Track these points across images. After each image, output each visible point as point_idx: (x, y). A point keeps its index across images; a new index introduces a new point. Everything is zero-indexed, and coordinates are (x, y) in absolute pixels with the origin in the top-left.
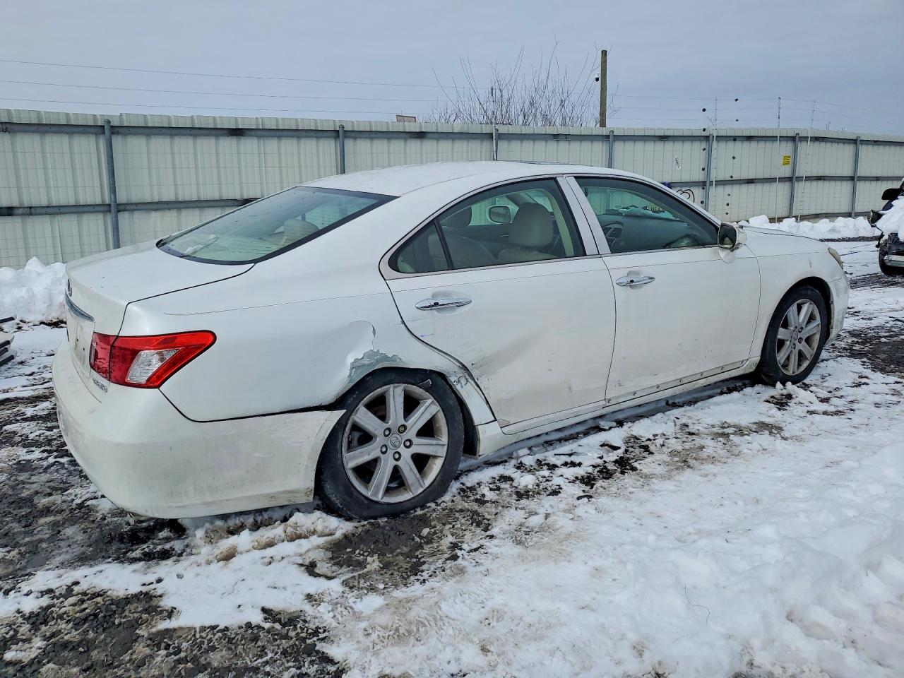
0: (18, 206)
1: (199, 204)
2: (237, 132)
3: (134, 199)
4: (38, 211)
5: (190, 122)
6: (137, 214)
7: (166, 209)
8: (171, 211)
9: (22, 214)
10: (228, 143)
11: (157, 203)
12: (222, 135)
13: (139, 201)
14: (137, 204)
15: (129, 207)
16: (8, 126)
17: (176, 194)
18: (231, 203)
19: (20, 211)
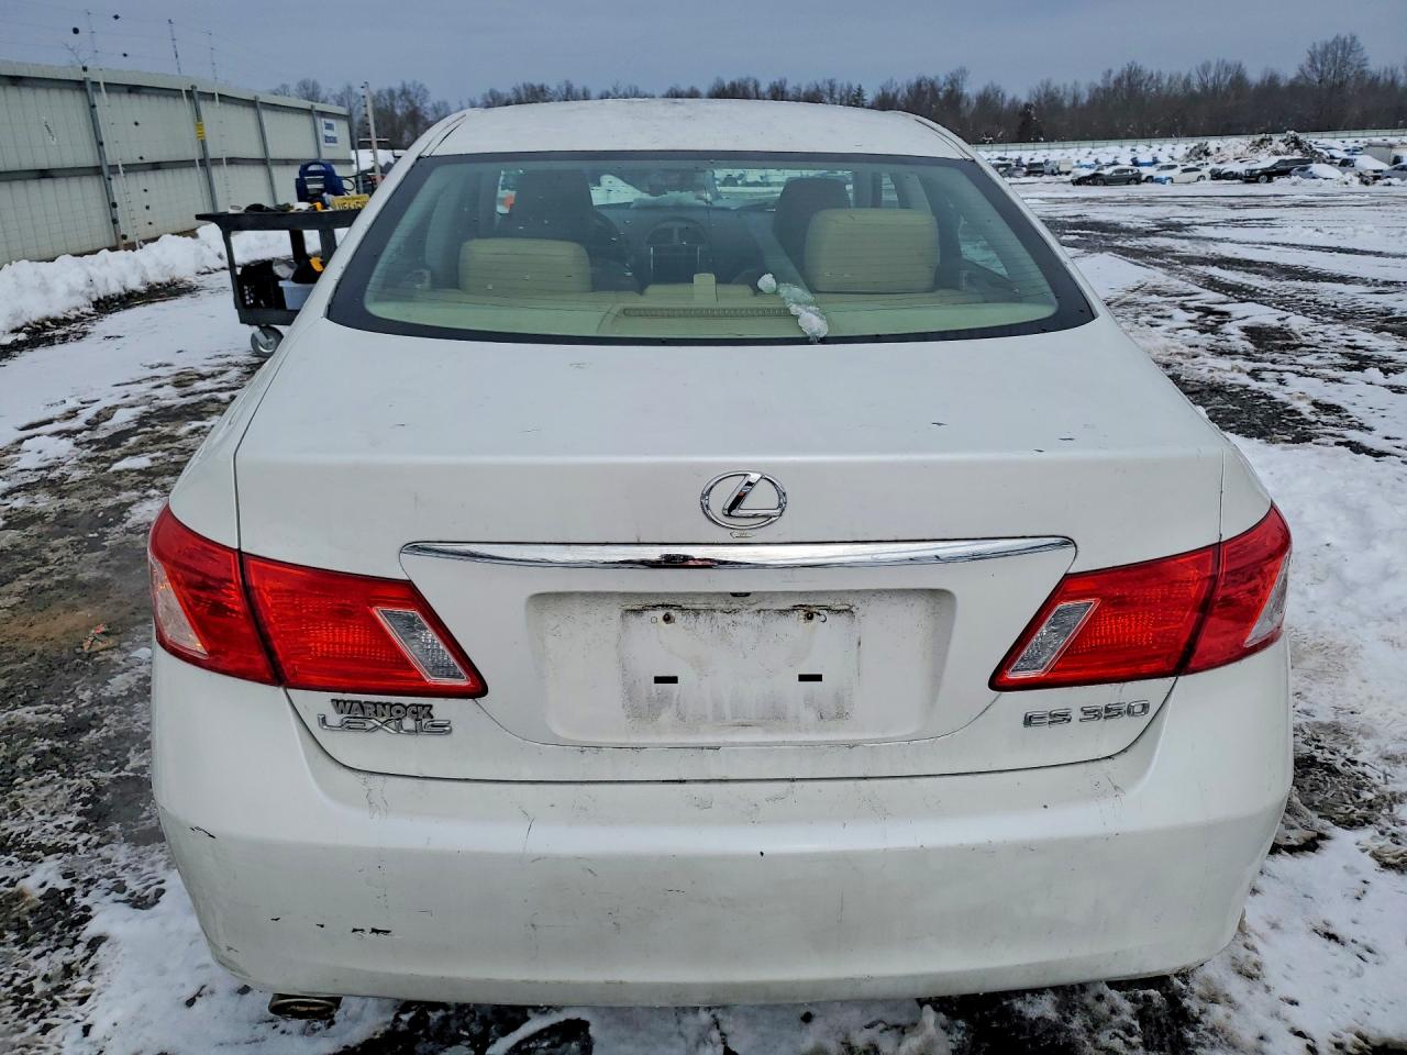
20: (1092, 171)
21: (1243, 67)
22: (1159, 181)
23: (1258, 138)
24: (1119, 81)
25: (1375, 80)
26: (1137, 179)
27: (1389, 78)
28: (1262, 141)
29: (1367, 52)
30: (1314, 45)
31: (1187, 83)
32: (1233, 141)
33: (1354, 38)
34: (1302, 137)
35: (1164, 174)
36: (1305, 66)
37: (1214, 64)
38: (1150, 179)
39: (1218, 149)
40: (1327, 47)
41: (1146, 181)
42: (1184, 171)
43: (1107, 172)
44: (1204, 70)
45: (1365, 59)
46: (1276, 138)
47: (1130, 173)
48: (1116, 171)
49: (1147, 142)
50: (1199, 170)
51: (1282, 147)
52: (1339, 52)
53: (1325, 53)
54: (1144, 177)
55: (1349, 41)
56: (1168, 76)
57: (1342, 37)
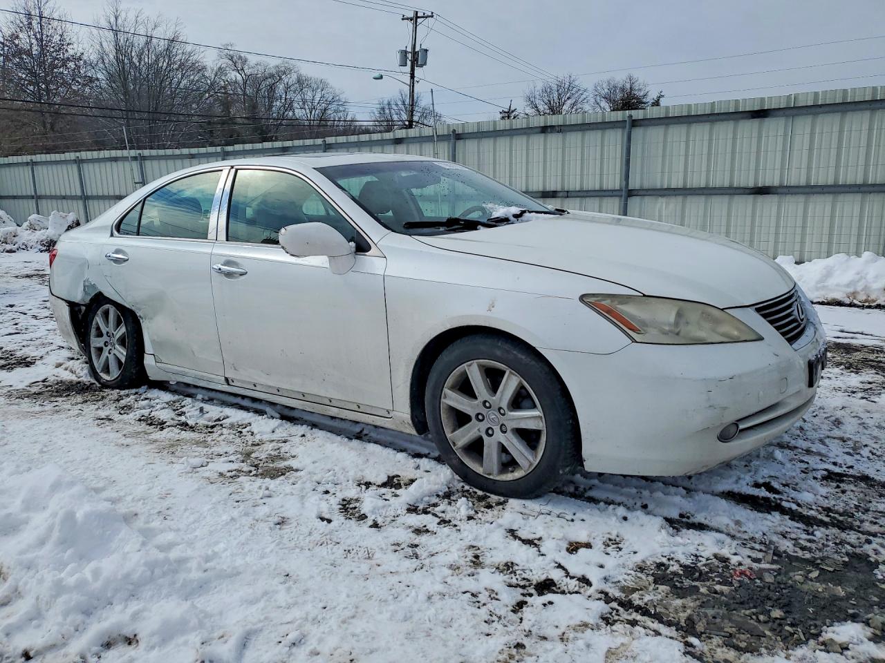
0: (560, 190)
1: (705, 192)
2: (761, 114)
3: (646, 186)
4: (573, 194)
5: (687, 110)
6: (647, 199)
7: (673, 195)
8: (677, 197)
9: (562, 197)
10: (749, 128)
11: (666, 189)
12: (743, 118)
13: (650, 188)
14: (647, 190)
15: (641, 193)
16: (562, 128)
17: (685, 182)
18: (742, 191)
19: (561, 194)
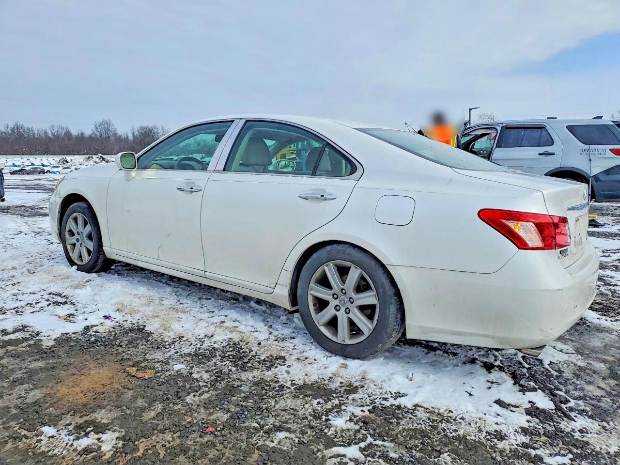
20: (20, 168)
21: (69, 129)
22: (53, 172)
23: (87, 156)
24: (13, 130)
25: (120, 137)
26: (44, 172)
27: (126, 136)
28: (89, 157)
29: (116, 126)
30: (96, 122)
31: (46, 133)
32: (77, 157)
33: (110, 121)
34: (104, 157)
35: (55, 170)
36: (94, 130)
37: (56, 126)
38: (48, 172)
39: (71, 160)
40: (101, 123)
41: (47, 172)
42: (64, 168)
43: (28, 168)
44: (52, 128)
45: (116, 129)
46: (94, 157)
47: (39, 169)
48: (32, 168)
49: (34, 156)
50: (70, 168)
51: (97, 160)
52: (106, 126)
53: (100, 126)
54: (46, 171)
55: (108, 122)
56: (37, 129)
57: (106, 120)
